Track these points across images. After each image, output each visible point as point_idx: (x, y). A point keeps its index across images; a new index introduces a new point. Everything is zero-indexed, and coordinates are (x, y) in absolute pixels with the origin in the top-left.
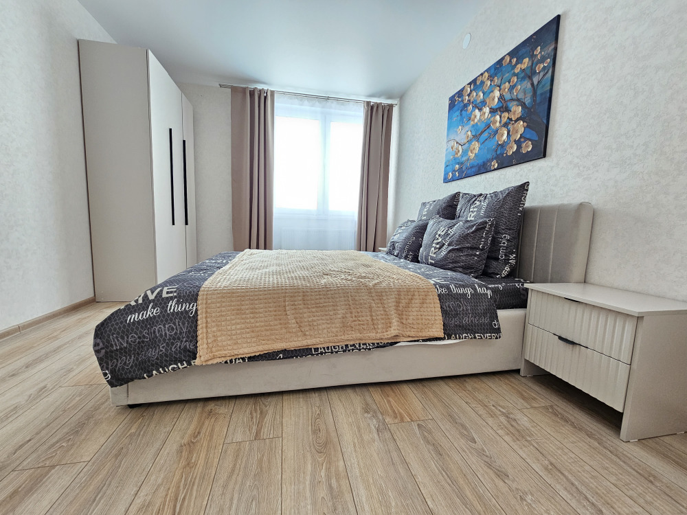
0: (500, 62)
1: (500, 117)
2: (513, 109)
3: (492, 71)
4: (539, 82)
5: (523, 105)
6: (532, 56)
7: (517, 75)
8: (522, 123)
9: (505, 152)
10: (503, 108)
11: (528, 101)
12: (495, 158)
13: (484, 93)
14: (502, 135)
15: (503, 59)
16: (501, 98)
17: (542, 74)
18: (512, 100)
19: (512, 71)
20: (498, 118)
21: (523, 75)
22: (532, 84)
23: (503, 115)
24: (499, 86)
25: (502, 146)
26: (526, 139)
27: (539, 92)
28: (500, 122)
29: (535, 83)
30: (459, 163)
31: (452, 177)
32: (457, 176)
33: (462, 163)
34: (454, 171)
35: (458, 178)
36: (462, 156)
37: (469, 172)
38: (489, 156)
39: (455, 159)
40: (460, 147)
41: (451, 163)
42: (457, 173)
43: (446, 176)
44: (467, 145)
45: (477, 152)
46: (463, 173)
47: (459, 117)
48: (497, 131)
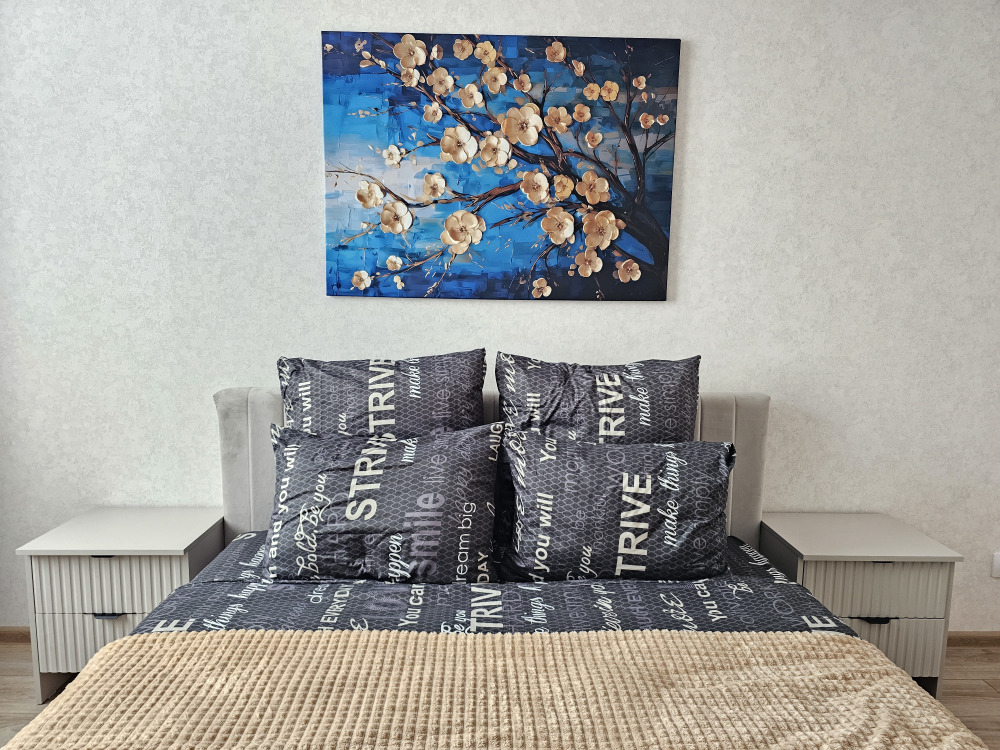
0: (540, 43)
1: (551, 181)
2: (588, 177)
3: (512, 53)
4: (647, 150)
5: (614, 181)
6: (626, 87)
7: (591, 105)
8: (612, 217)
9: (572, 267)
10: (553, 158)
11: (625, 175)
12: (544, 274)
13: (486, 98)
14: (560, 226)
15: (545, 41)
16: (546, 134)
17: (653, 138)
18: (581, 155)
19: (578, 90)
20: (541, 179)
21: (606, 113)
22: (633, 147)
23: (557, 179)
24: (541, 105)
25: (563, 250)
26: (626, 256)
27: (649, 171)
28: (551, 193)
29: (641, 148)
30: (401, 254)
31: (375, 284)
32: (400, 286)
33: (416, 256)
34: (384, 270)
35: (405, 294)
36: (416, 237)
37: (452, 286)
38: (521, 263)
39: (381, 236)
40: (401, 209)
41: (359, 241)
42: (397, 279)
43: (343, 277)
44: (431, 212)
45: (477, 241)
46: (428, 282)
47: (385, 118)
48: (540, 212)
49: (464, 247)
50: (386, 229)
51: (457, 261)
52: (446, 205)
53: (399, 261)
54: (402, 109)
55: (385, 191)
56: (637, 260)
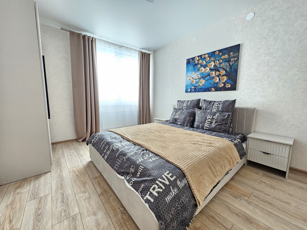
0: (214, 52)
1: (215, 73)
2: (221, 71)
3: (210, 55)
4: (232, 64)
5: (226, 71)
6: (229, 55)
7: (222, 59)
8: (226, 77)
9: (218, 86)
10: (216, 69)
11: (228, 70)
12: (213, 87)
13: (206, 62)
14: (216, 79)
15: (215, 52)
16: (215, 66)
17: (233, 62)
18: (220, 68)
19: (220, 58)
21: (225, 60)
22: (230, 65)
23: (216, 72)
24: (214, 61)
25: (217, 83)
26: (228, 83)
27: (233, 68)
28: (215, 75)
29: (231, 64)
30: (194, 86)
31: (190, 91)
32: (193, 91)
33: (196, 86)
34: (192, 89)
35: (194, 92)
36: (196, 84)
37: (200, 90)
38: (210, 86)
39: (191, 84)
40: (194, 80)
41: (189, 85)
42: (193, 90)
43: (187, 90)
44: (198, 80)
45: (204, 83)
46: (197, 90)
47: (193, 68)
48: (214, 78)
49: (202, 84)
50: (192, 83)
51: (201, 87)
52: (200, 79)
53: (193, 87)
54: (195, 67)
55: (192, 78)
56: (230, 84)
